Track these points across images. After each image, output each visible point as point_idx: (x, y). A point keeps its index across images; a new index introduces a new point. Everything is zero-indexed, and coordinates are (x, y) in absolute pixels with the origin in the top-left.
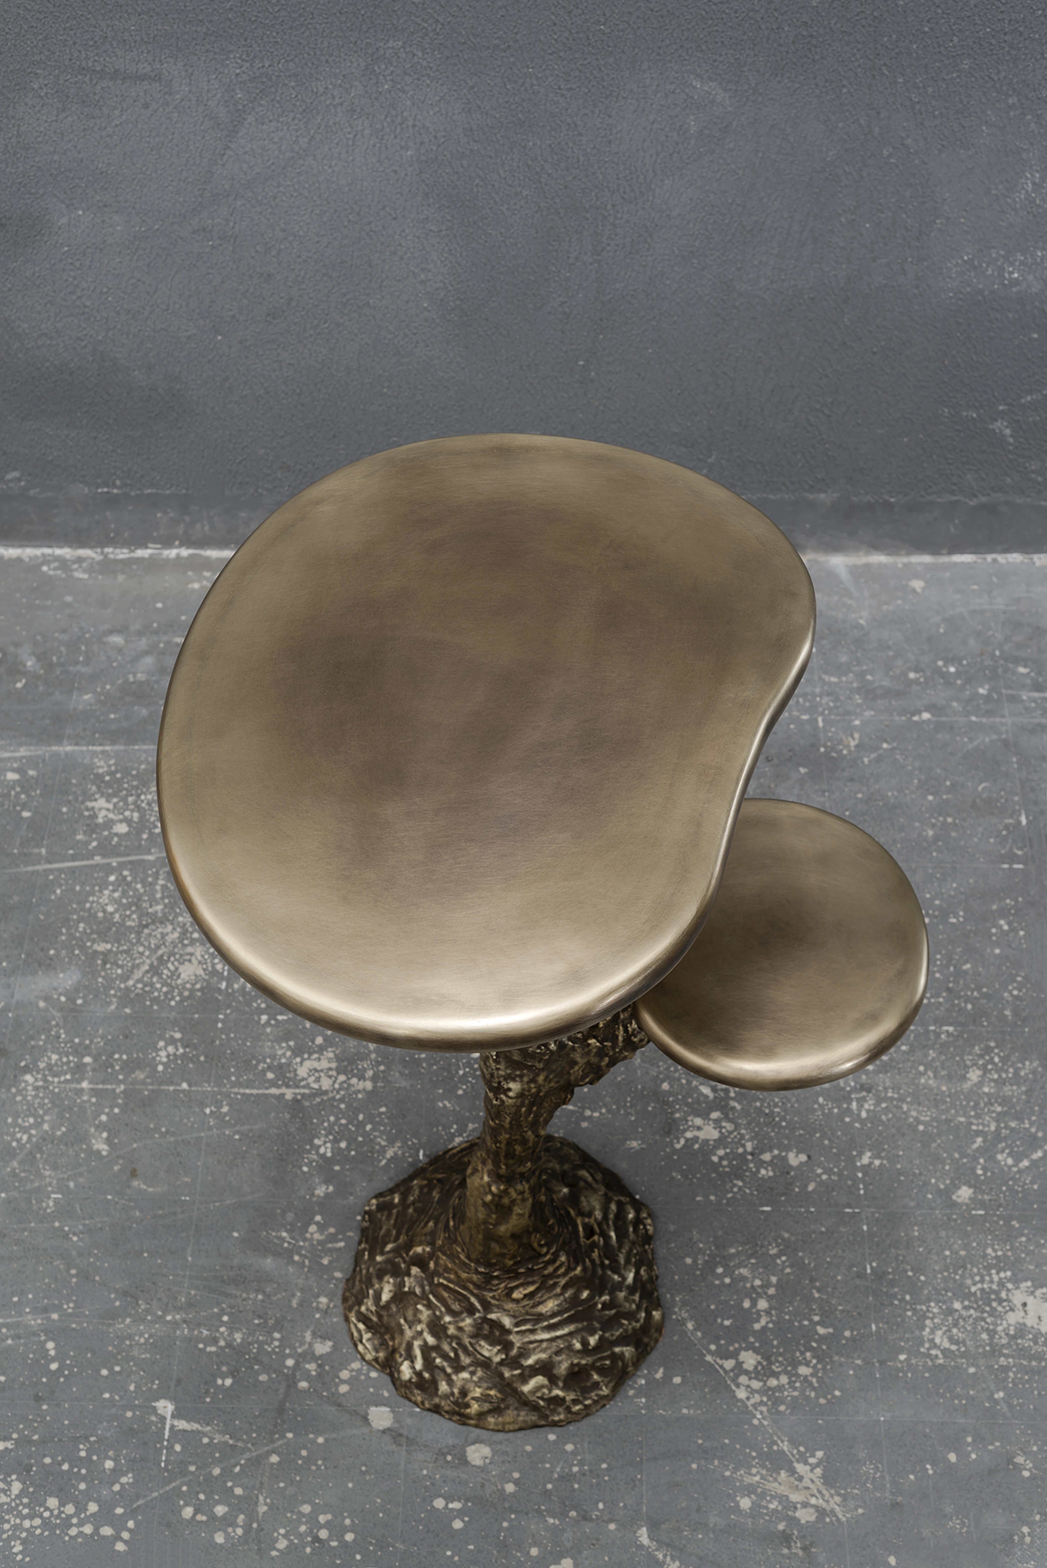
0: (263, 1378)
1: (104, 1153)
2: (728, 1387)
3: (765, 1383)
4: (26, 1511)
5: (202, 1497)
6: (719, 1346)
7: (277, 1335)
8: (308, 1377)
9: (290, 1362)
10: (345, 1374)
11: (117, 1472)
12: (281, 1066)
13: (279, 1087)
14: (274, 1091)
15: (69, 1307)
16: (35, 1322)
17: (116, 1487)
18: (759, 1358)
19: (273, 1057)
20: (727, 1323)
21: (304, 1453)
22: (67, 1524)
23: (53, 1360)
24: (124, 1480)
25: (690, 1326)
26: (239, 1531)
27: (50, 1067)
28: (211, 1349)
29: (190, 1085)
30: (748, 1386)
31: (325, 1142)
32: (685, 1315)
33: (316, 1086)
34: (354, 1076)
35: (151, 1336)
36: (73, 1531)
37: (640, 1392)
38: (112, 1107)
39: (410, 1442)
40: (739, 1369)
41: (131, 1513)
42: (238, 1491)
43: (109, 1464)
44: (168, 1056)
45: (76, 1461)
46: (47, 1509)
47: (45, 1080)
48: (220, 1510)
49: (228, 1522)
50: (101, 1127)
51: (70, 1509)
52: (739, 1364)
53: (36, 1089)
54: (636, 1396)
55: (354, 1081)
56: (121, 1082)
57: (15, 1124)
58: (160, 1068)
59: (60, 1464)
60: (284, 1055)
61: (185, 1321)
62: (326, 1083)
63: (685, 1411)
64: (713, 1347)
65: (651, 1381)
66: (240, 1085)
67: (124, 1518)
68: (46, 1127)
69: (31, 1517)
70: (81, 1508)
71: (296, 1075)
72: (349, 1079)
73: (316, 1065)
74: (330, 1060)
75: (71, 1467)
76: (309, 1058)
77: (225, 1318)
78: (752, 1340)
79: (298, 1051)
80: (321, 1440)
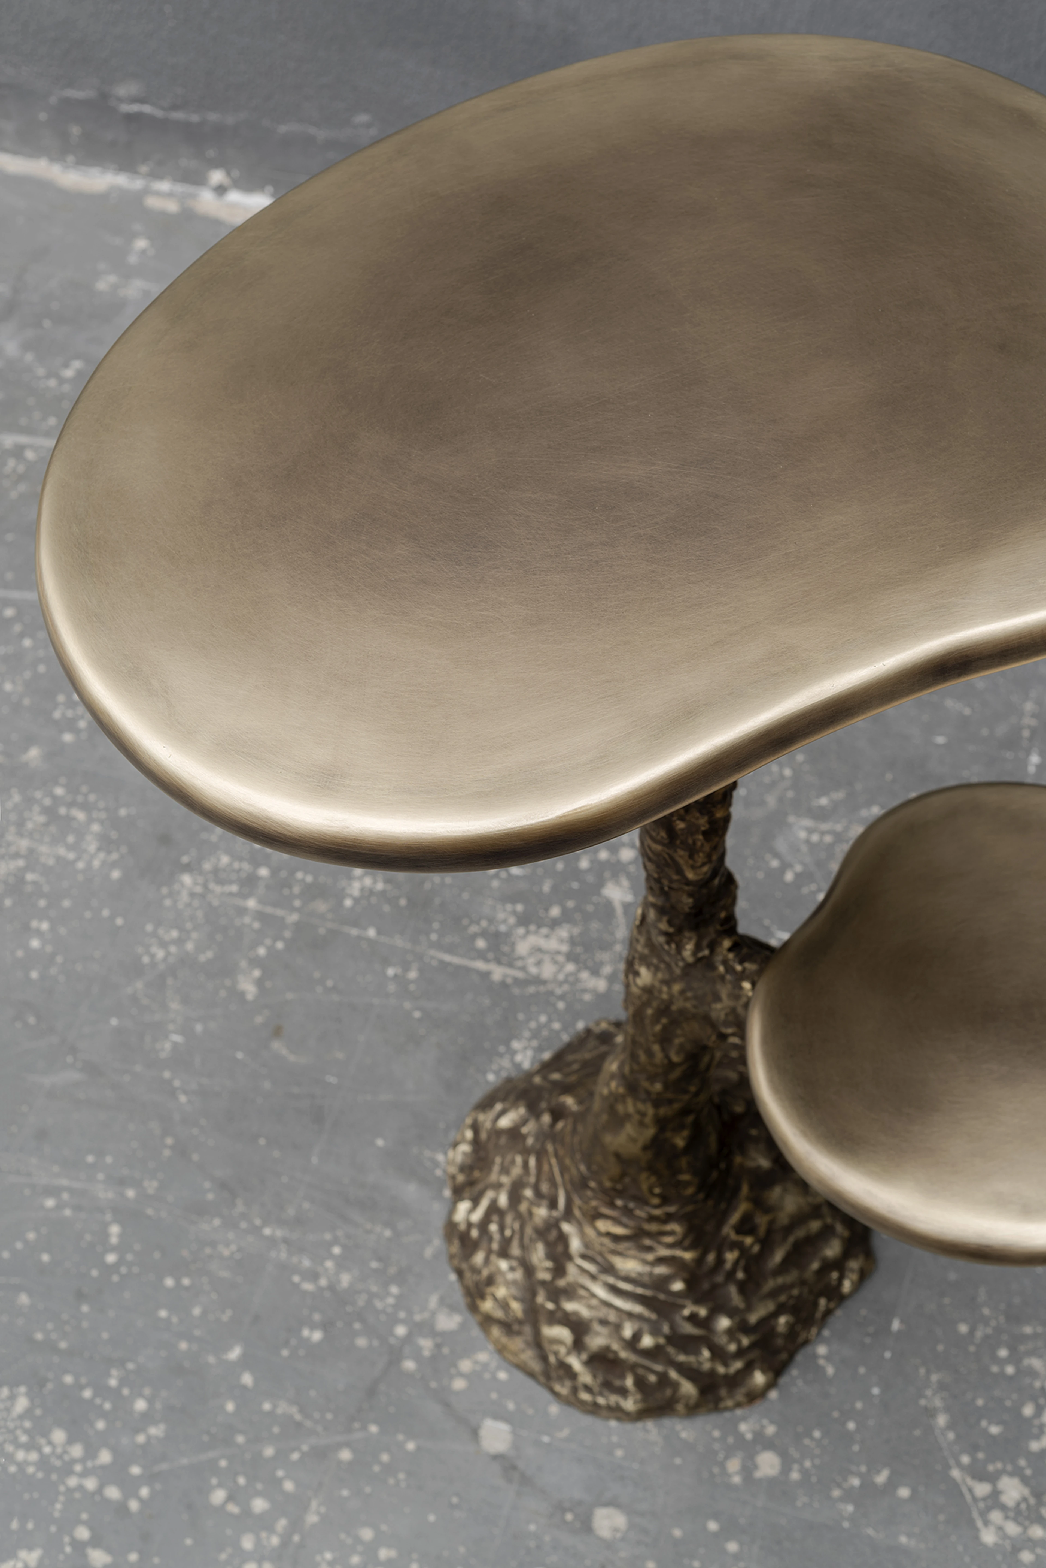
0: (362, 1342)
1: (250, 997)
2: (971, 1523)
3: (1025, 1528)
4: (24, 1439)
5: (242, 1480)
6: (974, 1460)
7: (394, 1289)
8: (417, 1356)
9: (401, 1330)
10: (465, 1365)
11: (147, 1418)
12: (497, 935)
13: (487, 960)
14: (480, 965)
15: (151, 1186)
16: (105, 1194)
17: (141, 1439)
18: (1026, 1492)
19: (491, 920)
20: (994, 1430)
21: (385, 1457)
22: (67, 1470)
23: (113, 1249)
24: (153, 1431)
25: (942, 1420)
26: (275, 1541)
27: (216, 871)
28: (308, 1286)
29: (379, 932)
30: (1000, 1529)
31: (525, 1048)
32: (938, 1403)
33: (533, 970)
34: (586, 968)
35: (239, 1250)
36: (73, 1482)
37: (849, 1495)
38: (275, 939)
39: (526, 1480)
40: (994, 1500)
41: (149, 1478)
42: (289, 1486)
43: (141, 1405)
44: (362, 889)
45: (101, 1390)
46: (50, 1443)
47: (205, 886)
48: (259, 1505)
49: (264, 1523)
50: (256, 962)
51: (77, 1451)
52: (995, 1494)
53: (192, 895)
54: (842, 1499)
55: (585, 975)
56: (293, 909)
57: (154, 934)
58: (348, 903)
59: (82, 1388)
60: (505, 921)
61: (285, 1241)
62: (548, 971)
63: (903, 1539)
64: (965, 1459)
65: (868, 1485)
66: (439, 946)
67: (138, 1482)
68: (190, 946)
69: (29, 1447)
70: (91, 1452)
71: (513, 950)
72: (579, 970)
73: (542, 943)
74: (561, 941)
75: (95, 1395)
76: (536, 933)
77: (337, 1250)
78: (1022, 1462)
79: (524, 920)
80: (411, 1446)
